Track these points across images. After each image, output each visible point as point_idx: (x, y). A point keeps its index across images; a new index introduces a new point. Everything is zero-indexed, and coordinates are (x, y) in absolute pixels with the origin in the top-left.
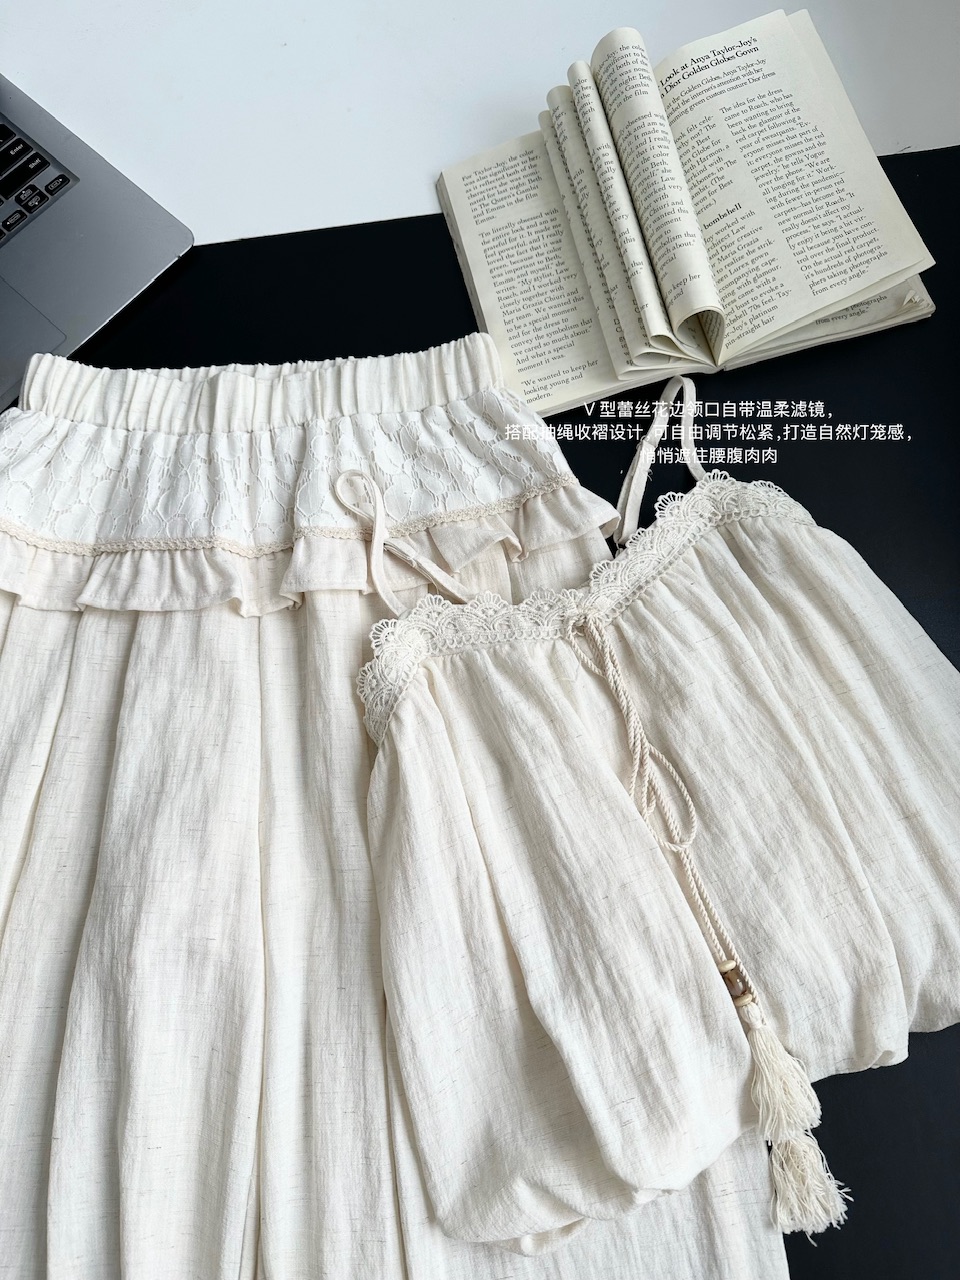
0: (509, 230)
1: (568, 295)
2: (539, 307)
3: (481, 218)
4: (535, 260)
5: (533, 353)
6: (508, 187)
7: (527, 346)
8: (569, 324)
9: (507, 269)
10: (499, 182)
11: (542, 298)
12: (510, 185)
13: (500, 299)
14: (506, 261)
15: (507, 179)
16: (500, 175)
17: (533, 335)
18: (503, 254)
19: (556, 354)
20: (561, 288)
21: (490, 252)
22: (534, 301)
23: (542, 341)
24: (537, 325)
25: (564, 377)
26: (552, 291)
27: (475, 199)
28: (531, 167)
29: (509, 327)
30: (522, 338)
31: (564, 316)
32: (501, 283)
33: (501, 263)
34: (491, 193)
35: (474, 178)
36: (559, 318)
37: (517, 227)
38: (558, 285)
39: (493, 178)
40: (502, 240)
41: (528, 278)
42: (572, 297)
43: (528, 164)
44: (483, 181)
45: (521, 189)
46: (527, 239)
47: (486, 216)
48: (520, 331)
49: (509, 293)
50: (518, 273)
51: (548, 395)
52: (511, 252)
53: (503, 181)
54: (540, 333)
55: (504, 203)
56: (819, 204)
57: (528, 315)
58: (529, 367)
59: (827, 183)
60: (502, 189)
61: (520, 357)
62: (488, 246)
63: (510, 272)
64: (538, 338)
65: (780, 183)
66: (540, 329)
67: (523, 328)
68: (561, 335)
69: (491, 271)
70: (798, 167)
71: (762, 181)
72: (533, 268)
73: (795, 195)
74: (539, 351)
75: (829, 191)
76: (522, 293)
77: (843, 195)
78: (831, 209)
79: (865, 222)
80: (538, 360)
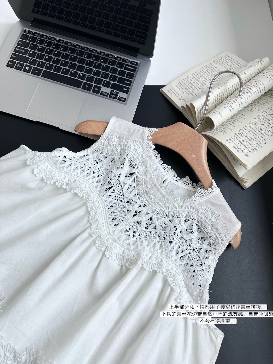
0: (215, 68)
1: (202, 88)
2: (195, 82)
3: (215, 62)
4: (209, 77)
5: (182, 86)
6: (228, 63)
7: (183, 84)
8: (194, 91)
9: (203, 72)
10: (228, 61)
11: (198, 82)
12: (229, 64)
13: (193, 73)
14: (205, 71)
15: (230, 63)
16: (231, 61)
17: (187, 84)
18: (207, 70)
19: (184, 91)
20: (203, 85)
21: (206, 67)
22: (197, 81)
23: (186, 87)
24: (190, 84)
25: (178, 96)
26: (201, 84)
27: (220, 59)
28: (237, 66)
29: (187, 78)
30: (185, 82)
31: (195, 89)
32: (198, 72)
33: (204, 70)
34: (224, 61)
35: (227, 57)
36: (194, 88)
37: (217, 70)
38: (204, 84)
39: (229, 60)
40: (211, 68)
41: (202, 77)
42: (202, 89)
43: (237, 65)
44: (227, 58)
45: (229, 67)
46: (214, 73)
47: (217, 63)
48: (187, 81)
49: (196, 75)
50: (203, 75)
51: (172, 94)
52: (208, 71)
53: (229, 62)
54: (188, 85)
55: (222, 64)
56: (257, 135)
57: (192, 81)
58: (178, 87)
59: (266, 135)
60: (226, 63)
61: (179, 84)
62: (208, 66)
63: (202, 73)
64: (187, 86)
65: (259, 123)
66: (189, 85)
67: (188, 81)
68: (190, 90)
69: (200, 69)
70: (267, 126)
71: (257, 119)
72: (206, 77)
73: (257, 128)
74: (183, 87)
75: (263, 136)
76: (197, 77)
77: (264, 141)
78: (258, 138)
79: (257, 149)
80: (181, 88)
